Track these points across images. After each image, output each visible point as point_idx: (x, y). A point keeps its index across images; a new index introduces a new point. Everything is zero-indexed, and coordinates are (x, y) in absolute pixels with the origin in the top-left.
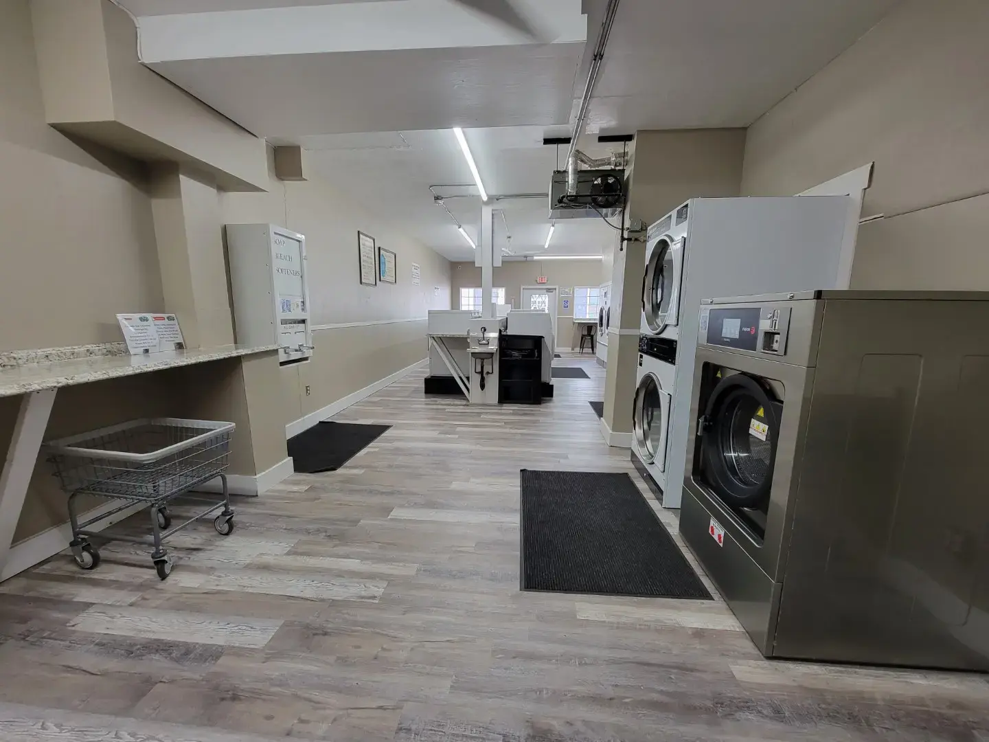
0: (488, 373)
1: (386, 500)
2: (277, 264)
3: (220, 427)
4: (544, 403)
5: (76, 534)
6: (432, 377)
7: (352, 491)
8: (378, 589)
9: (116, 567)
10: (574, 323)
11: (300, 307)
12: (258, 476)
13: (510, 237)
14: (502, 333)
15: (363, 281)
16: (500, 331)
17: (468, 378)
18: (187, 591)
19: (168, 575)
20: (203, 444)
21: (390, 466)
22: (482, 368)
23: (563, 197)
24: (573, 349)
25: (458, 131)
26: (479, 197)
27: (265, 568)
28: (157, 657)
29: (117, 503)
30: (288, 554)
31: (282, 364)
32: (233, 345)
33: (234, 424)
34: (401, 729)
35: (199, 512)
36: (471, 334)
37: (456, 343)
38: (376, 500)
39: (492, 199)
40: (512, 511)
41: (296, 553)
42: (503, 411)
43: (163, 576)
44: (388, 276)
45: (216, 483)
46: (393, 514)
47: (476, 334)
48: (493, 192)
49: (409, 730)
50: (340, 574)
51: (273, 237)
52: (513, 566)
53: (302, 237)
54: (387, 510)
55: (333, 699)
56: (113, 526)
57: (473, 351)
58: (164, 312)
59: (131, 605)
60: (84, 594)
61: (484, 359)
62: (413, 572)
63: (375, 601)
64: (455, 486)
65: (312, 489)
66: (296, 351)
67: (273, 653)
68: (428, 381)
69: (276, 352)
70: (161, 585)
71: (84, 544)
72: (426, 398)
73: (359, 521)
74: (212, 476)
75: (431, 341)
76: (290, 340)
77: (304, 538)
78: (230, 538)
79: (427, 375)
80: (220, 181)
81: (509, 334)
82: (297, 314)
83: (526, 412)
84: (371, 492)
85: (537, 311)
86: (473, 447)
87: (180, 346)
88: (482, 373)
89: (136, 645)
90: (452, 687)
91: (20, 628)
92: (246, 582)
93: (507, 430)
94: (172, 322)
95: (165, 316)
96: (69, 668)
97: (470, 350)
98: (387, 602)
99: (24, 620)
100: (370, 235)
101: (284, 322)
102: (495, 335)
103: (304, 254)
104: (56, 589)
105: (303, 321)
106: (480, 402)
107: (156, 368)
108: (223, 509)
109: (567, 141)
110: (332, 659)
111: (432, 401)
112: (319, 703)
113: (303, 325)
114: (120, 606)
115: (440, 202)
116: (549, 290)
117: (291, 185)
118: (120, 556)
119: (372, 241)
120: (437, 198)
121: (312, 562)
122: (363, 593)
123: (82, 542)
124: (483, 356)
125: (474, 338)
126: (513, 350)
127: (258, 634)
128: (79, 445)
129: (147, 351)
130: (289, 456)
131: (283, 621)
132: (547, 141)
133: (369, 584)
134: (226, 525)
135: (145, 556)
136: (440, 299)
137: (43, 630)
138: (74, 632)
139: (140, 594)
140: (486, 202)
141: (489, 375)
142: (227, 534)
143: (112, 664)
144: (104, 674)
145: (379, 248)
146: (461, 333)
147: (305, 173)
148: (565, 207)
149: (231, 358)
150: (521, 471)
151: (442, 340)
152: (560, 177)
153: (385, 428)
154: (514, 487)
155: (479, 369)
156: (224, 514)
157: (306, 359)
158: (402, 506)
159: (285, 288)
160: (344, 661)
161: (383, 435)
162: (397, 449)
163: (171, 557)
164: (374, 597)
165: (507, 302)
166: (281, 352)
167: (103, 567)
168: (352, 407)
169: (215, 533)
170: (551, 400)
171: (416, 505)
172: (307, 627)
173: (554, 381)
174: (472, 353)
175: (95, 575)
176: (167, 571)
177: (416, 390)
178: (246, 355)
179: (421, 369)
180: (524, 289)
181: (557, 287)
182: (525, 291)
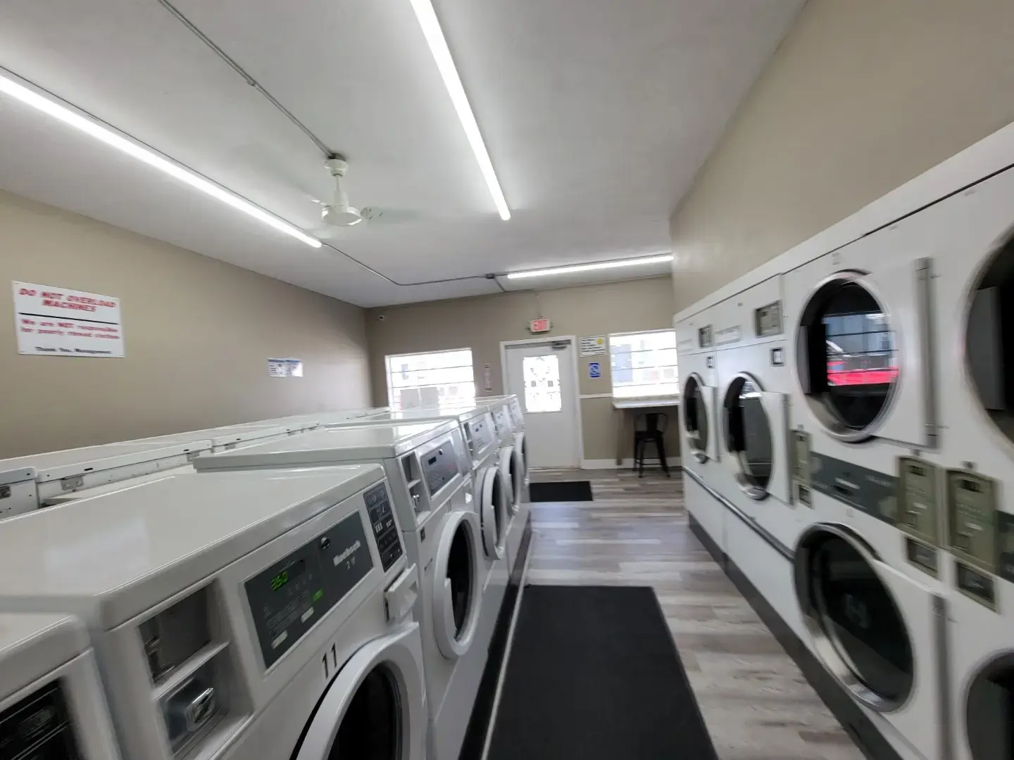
10: (615, 410)
24: (619, 463)
116: (557, 345)
180: (507, 347)
181: (573, 338)
182: (510, 351)
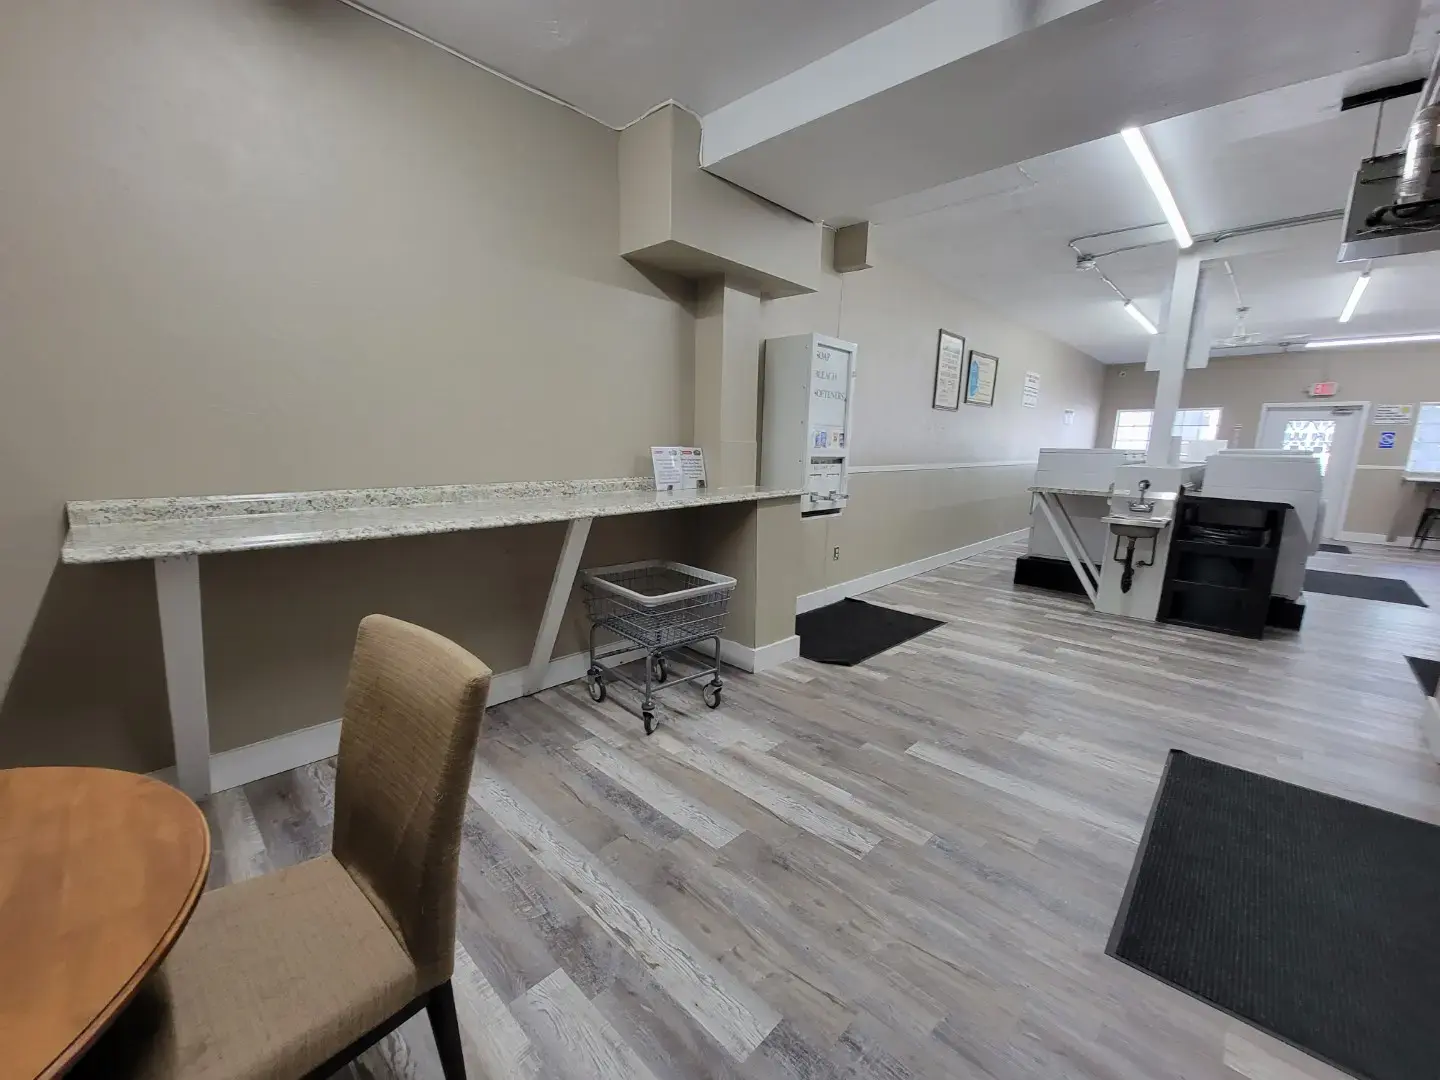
0: (1141, 563)
1: (908, 727)
2: (815, 384)
3: (721, 581)
4: (1268, 638)
5: (593, 664)
6: (1031, 557)
7: (862, 700)
8: (866, 844)
9: (617, 707)
10: (1405, 482)
11: (838, 442)
12: (757, 649)
13: (1243, 310)
14: (1186, 494)
15: (937, 403)
16: (1182, 489)
17: (1099, 567)
18: (663, 754)
19: (652, 732)
20: (703, 597)
21: (927, 681)
22: (1130, 552)
23: (1384, 211)
24: (1391, 539)
25: (1131, 137)
26: (1173, 242)
27: (741, 760)
28: (627, 809)
29: (625, 644)
30: (771, 753)
31: (805, 515)
32: (754, 486)
33: (735, 581)
34: (846, 1039)
35: (690, 673)
36: (1116, 492)
37: (1082, 507)
38: (895, 722)
39: (1201, 243)
40: (1134, 816)
41: (779, 757)
42: (1164, 637)
43: (649, 732)
44: (982, 392)
45: (710, 644)
46: (914, 750)
47: (1126, 492)
48: (1205, 228)
49: (857, 1048)
50: (821, 802)
51: (816, 349)
52: (1105, 908)
53: (853, 347)
54: (906, 742)
55: (775, 949)
56: (622, 666)
57: (1114, 521)
58: (693, 446)
59: (620, 749)
60: (590, 724)
61: (1135, 538)
62: (921, 842)
63: (857, 857)
64: (1026, 738)
65: (816, 682)
66: (825, 499)
67: (725, 860)
68: (1021, 563)
69: (798, 498)
70: (646, 740)
71: (597, 676)
72: (1015, 590)
73: (862, 743)
74: (707, 637)
75: (1038, 500)
76: (820, 484)
77: (791, 740)
78: (715, 713)
79: (1022, 554)
80: (765, 287)
81: (1203, 495)
82: (834, 450)
83: (1219, 647)
84: (889, 708)
85: (1299, 453)
86: (1081, 686)
87: (701, 484)
88: (1128, 562)
89: (614, 790)
90: (935, 1032)
91: (545, 735)
92: (719, 768)
93: (1162, 672)
94: (697, 457)
95: (692, 449)
96: (565, 786)
97: (1109, 520)
98: (871, 864)
99: (548, 729)
100: (958, 333)
101: (815, 461)
102: (1171, 496)
103: (853, 369)
104: (573, 711)
105: (840, 460)
106: (1118, 612)
107: (671, 507)
108: (713, 678)
109: (1414, 87)
110: (787, 902)
111: (1024, 597)
112: (759, 944)
113: (839, 465)
114: (610, 746)
115: (1089, 265)
116: (1340, 411)
117: (852, 277)
118: (622, 698)
119: (960, 342)
120: (1082, 259)
121: (795, 775)
122: (846, 841)
123: (596, 674)
124: (1136, 532)
125: (1120, 498)
126: (1205, 526)
127: (718, 832)
128: (604, 577)
129: (671, 487)
130: (797, 634)
131: (745, 830)
132: (1349, 103)
133: (856, 830)
134: (713, 697)
135: (637, 704)
136: (1075, 429)
137: (558, 744)
138: (575, 755)
139: (628, 741)
140: (1192, 247)
141: (1145, 568)
142: (713, 707)
143: (593, 798)
144: (588, 806)
145: (971, 353)
146: (1098, 488)
147: (870, 259)
148: (1388, 233)
149: (745, 502)
150: (1173, 751)
151: (1058, 499)
152: (1382, 171)
153: (933, 624)
154: (1148, 777)
155: (1123, 554)
156: (714, 683)
157: (836, 511)
158: (930, 742)
159: (822, 416)
160: (796, 910)
161: (929, 633)
162: (945, 657)
163: (658, 713)
164: (858, 852)
165: (1220, 436)
166: (806, 499)
167: (607, 703)
168: (895, 585)
169: (702, 702)
170: (1291, 635)
171: (951, 748)
172: (768, 848)
173: (1309, 599)
174: (1112, 525)
175: (600, 708)
176: (653, 727)
177: (1001, 577)
178: (763, 500)
179: (1017, 544)
180: (1269, 409)
181: (1366, 404)
182: (1271, 413)
